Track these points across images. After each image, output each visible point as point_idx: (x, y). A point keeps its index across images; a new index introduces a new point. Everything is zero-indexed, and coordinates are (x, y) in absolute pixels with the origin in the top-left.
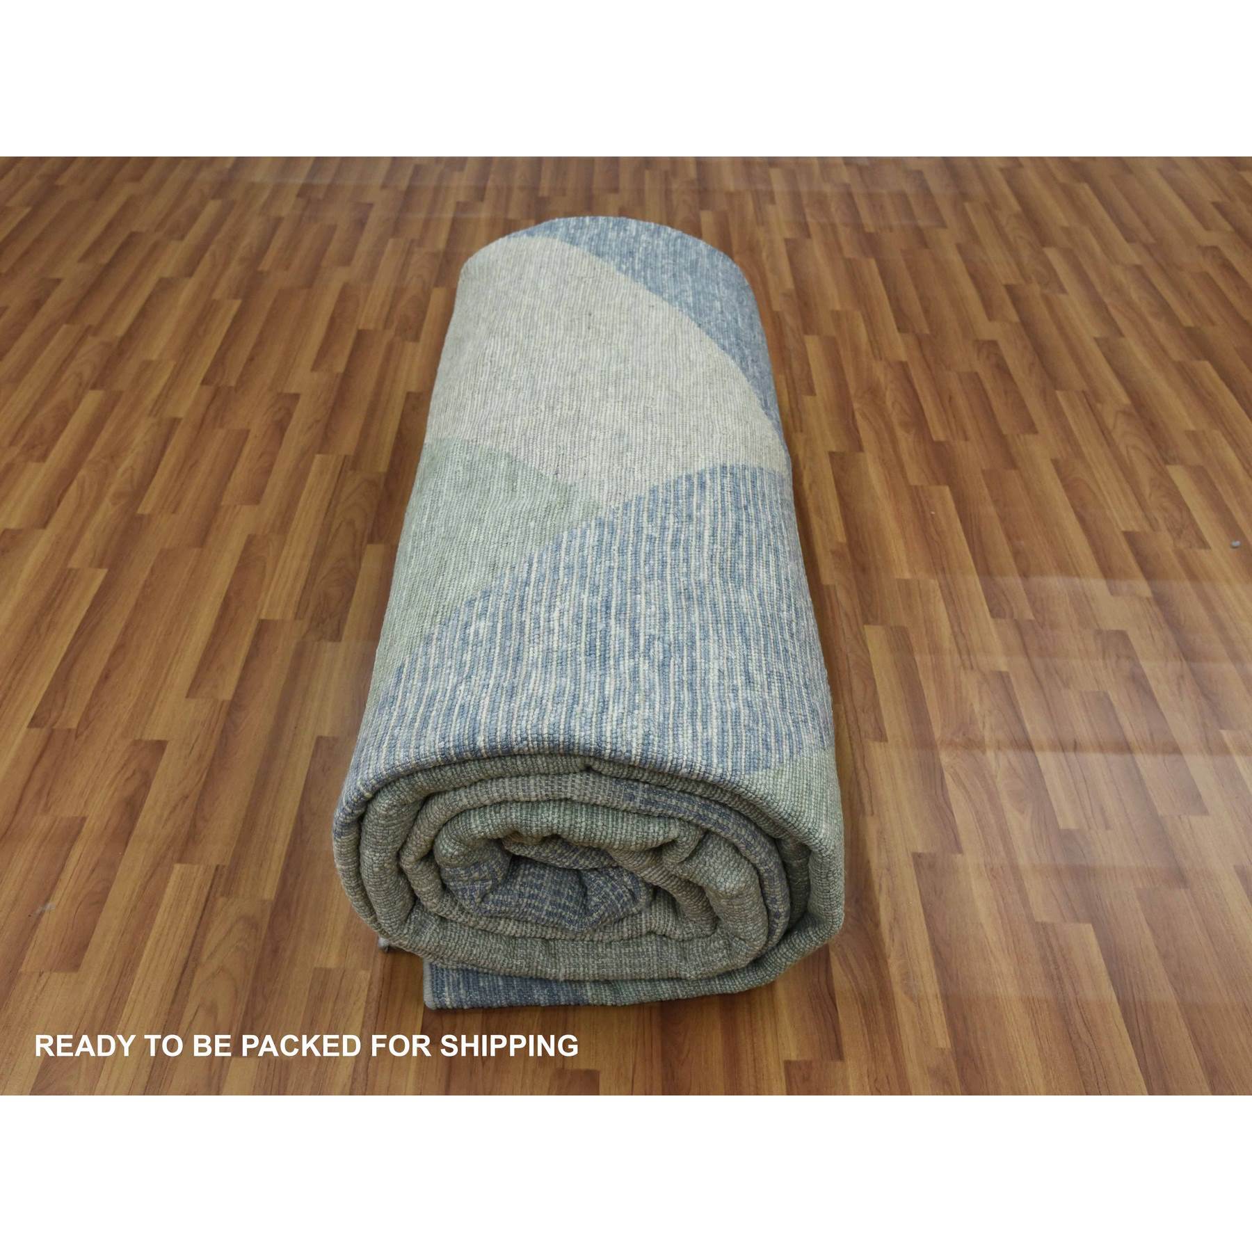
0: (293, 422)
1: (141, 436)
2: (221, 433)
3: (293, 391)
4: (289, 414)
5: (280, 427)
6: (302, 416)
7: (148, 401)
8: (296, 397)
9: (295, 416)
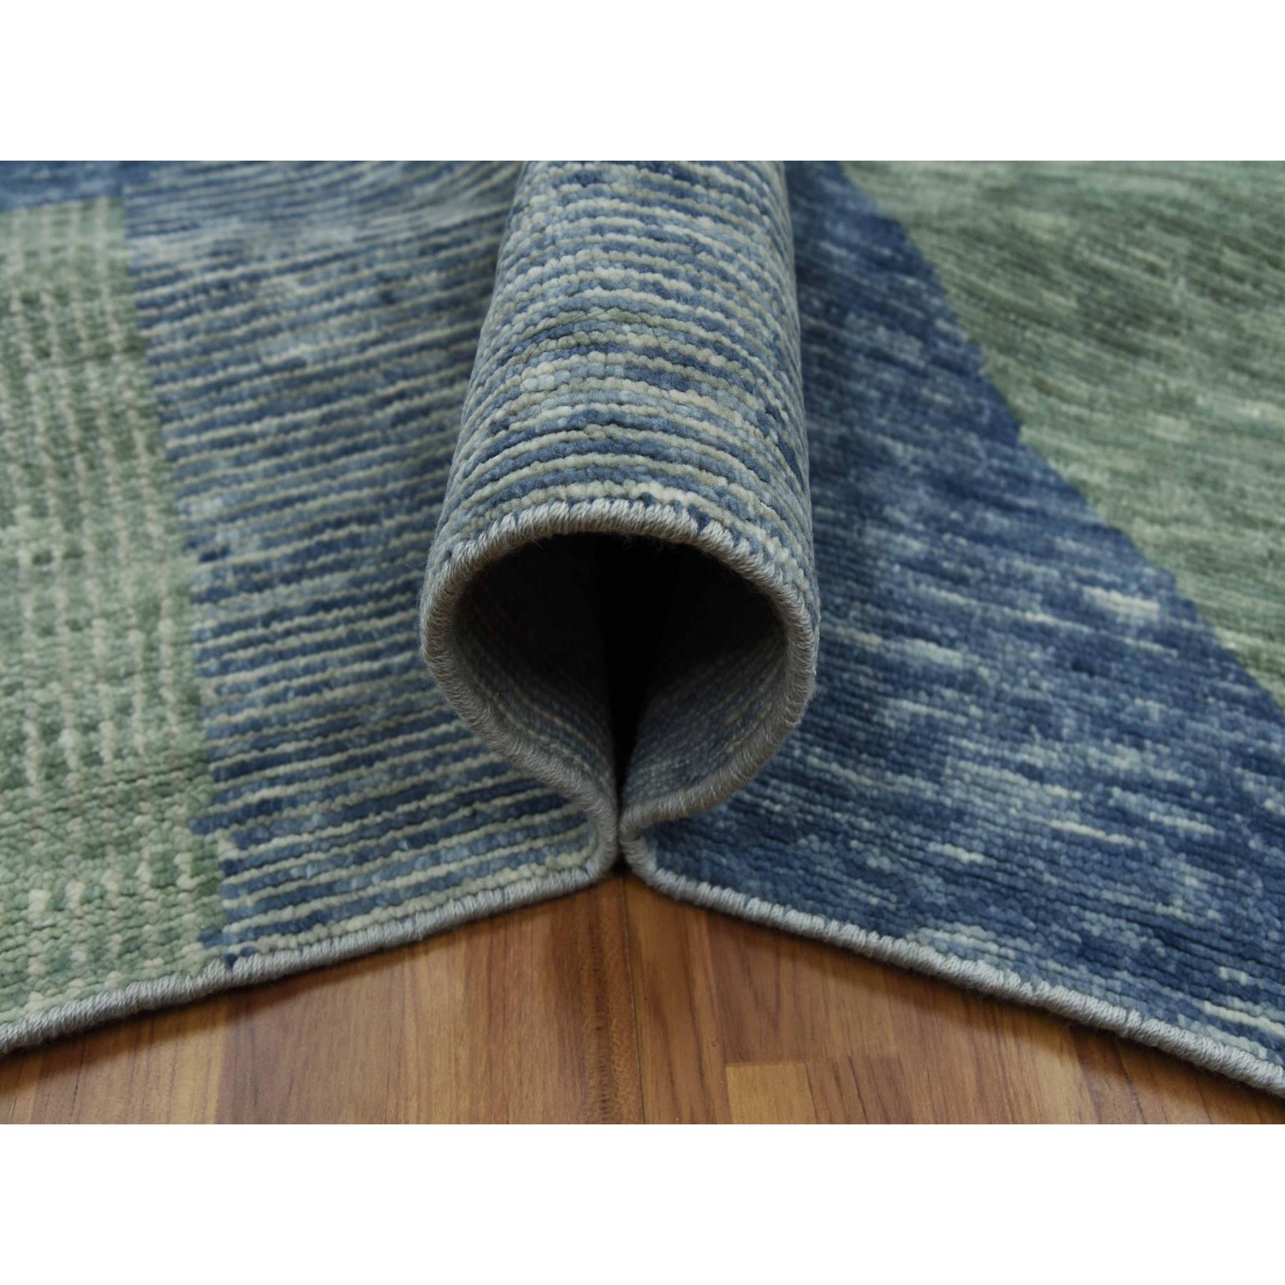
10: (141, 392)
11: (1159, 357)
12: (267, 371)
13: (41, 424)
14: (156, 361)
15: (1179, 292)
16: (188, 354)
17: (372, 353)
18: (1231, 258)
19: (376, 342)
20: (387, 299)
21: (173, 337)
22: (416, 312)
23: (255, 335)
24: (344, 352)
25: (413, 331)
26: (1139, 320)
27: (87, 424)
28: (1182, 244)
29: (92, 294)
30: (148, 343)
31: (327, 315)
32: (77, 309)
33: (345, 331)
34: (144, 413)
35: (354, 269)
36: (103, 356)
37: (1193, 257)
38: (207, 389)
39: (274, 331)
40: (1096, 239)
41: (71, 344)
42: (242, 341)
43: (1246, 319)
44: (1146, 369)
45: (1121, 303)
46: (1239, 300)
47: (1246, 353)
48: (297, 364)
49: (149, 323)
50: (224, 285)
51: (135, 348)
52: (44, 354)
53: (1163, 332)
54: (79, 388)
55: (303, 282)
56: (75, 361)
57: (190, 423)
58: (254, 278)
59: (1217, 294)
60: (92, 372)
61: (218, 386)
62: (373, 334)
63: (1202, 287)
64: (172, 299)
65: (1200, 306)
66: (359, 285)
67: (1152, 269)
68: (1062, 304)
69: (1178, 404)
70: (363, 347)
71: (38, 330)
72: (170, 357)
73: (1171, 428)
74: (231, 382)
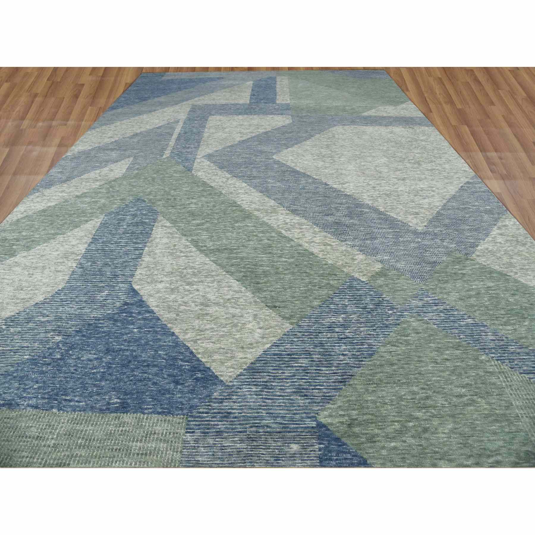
0: (81, 95)
1: (23, 99)
2: (53, 99)
3: (82, 83)
4: (80, 92)
5: (76, 96)
6: (85, 92)
7: (27, 87)
8: (83, 85)
9: (82, 93)
10: (179, 458)
11: (378, 441)
12: (195, 460)
13: (167, 459)
14: (182, 455)
15: (376, 431)
16: (187, 455)
17: (209, 462)
18: (380, 424)
19: (210, 461)
20: (213, 455)
21: (186, 452)
22: (216, 458)
23: (196, 455)
24: (205, 461)
25: (215, 461)
26: (374, 437)
27: (172, 461)
28: (374, 425)
29: (179, 443)
30: (183, 452)
31: (205, 455)
32: (176, 445)
33: (206, 458)
34: (179, 461)
35: (211, 449)
36: (177, 452)
37: (376, 426)
38: (187, 460)
39: (198, 455)
40: (363, 429)
41: (174, 449)
42: (194, 455)
43: (385, 430)
44: (377, 444)
45: (370, 436)
46: (384, 428)
47: (388, 435)
48: (199, 461)
49: (184, 449)
50: (194, 447)
51: (181, 452)
52: (171, 449)
53: (377, 437)
54: (173, 455)
55: (204, 449)
56: (174, 452)
57: (184, 465)
58: (198, 447)
59: (381, 429)
60: (175, 454)
61: (189, 461)
62: (210, 460)
63: (378, 429)
64: (187, 447)
65: (380, 432)
66: (211, 452)
67: (372, 430)
68: (363, 440)
69: (383, 448)
70: (208, 461)
71: (171, 446)
72: (184, 455)
73: (384, 452)
74: (190, 460)
